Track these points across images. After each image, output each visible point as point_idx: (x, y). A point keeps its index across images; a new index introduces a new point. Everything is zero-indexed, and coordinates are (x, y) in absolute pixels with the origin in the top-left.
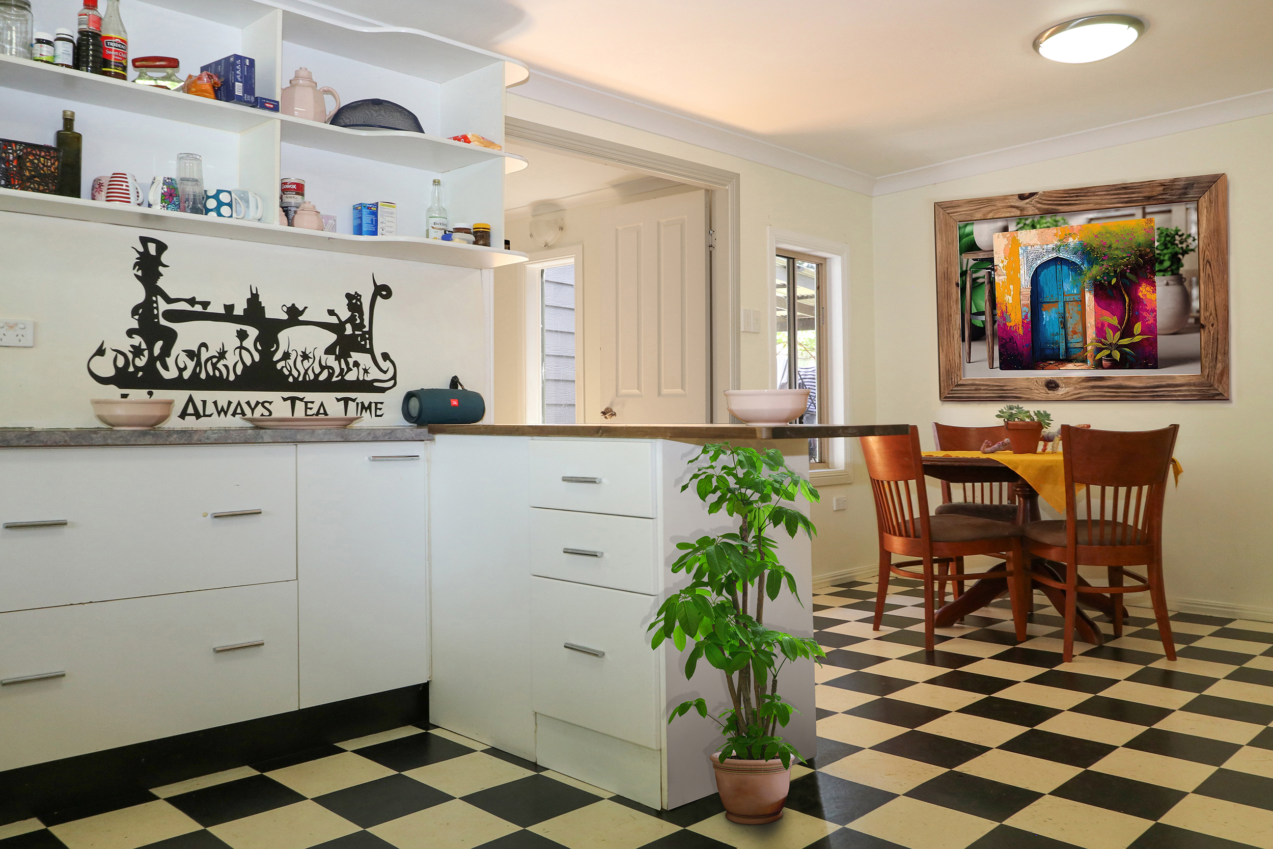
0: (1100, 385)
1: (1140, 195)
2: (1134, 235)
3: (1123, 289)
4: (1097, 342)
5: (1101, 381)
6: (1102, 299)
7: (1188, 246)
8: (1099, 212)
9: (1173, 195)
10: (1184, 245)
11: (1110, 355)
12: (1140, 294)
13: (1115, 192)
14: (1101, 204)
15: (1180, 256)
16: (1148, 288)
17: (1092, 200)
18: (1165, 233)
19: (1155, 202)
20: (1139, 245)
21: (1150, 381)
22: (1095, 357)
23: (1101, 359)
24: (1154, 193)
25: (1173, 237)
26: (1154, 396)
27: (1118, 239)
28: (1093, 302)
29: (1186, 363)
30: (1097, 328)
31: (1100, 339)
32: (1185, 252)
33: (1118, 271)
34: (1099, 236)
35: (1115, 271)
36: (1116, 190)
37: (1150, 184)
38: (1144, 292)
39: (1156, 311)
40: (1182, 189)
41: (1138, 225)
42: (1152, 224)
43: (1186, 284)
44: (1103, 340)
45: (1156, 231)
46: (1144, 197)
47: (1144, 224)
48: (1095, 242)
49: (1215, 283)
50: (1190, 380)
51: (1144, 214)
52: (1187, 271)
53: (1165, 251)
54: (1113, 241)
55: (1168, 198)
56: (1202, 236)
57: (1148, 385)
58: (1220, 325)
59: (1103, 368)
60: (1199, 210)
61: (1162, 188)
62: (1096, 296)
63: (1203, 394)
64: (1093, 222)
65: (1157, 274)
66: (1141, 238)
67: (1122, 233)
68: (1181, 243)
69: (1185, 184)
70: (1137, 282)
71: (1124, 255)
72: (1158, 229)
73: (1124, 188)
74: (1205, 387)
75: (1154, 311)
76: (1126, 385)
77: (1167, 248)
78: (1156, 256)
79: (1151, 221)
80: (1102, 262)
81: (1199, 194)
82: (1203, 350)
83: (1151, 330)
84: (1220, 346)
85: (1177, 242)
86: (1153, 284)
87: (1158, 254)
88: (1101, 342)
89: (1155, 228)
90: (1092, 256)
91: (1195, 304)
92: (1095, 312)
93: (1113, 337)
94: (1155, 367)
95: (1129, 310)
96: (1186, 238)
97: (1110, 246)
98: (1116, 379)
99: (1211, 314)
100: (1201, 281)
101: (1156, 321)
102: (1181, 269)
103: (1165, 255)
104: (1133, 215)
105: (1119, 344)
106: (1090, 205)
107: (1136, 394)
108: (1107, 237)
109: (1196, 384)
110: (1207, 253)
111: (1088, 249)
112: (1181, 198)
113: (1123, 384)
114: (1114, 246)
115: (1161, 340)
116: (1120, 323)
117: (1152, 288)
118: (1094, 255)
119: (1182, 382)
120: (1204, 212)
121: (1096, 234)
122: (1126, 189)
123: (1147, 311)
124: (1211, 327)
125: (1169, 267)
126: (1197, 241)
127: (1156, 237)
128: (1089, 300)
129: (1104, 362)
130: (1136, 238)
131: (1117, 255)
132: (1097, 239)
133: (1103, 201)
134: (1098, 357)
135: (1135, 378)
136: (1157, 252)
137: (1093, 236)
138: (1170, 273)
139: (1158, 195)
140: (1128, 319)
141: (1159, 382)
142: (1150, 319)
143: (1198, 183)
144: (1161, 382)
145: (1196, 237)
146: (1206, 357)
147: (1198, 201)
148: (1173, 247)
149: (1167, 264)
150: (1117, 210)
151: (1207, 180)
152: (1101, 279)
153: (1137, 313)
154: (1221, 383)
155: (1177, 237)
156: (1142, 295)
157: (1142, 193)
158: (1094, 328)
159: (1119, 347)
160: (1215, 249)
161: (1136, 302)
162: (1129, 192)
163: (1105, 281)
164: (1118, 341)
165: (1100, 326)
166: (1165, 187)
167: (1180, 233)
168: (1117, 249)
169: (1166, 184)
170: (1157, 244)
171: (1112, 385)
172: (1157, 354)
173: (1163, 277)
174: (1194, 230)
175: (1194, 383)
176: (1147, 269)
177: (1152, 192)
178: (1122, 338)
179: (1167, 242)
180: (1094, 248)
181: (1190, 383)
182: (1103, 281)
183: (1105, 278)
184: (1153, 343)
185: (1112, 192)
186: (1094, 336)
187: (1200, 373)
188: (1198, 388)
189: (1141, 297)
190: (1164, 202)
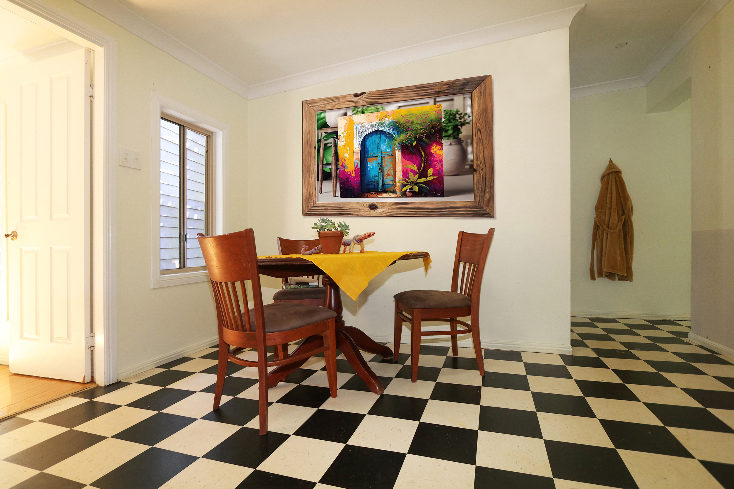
0: (405, 207)
1: (433, 91)
2: (428, 115)
3: (420, 148)
4: (403, 181)
5: (405, 204)
6: (406, 154)
7: (465, 120)
8: (405, 102)
9: (455, 90)
10: (462, 120)
11: (411, 189)
12: (432, 151)
13: (416, 90)
14: (407, 97)
15: (460, 127)
16: (437, 147)
17: (400, 95)
18: (449, 113)
19: (442, 95)
20: (432, 121)
21: (439, 205)
22: (402, 190)
23: (405, 191)
24: (442, 89)
25: (455, 116)
26: (441, 214)
27: (418, 118)
28: (401, 156)
29: (464, 193)
30: (403, 172)
31: (405, 179)
32: (463, 124)
33: (417, 137)
34: (405, 116)
35: (415, 138)
36: (417, 88)
37: (439, 84)
38: (435, 150)
39: (443, 161)
40: (461, 86)
41: (431, 109)
42: (441, 108)
43: (464, 144)
44: (407, 179)
45: (443, 112)
46: (435, 92)
47: (435, 108)
48: (403, 120)
49: (484, 143)
50: (466, 204)
51: (435, 102)
52: (464, 136)
53: (449, 124)
54: (414, 119)
55: (451, 92)
56: (474, 114)
57: (437, 207)
58: (488, 170)
59: (407, 197)
60: (473, 98)
61: (447, 86)
62: (402, 153)
63: (475, 214)
64: (401, 108)
65: (444, 138)
66: (433, 116)
67: (420, 114)
68: (460, 118)
69: (463, 83)
70: (430, 143)
71: (422, 128)
72: (445, 111)
73: (422, 87)
74: (477, 209)
75: (442, 161)
76: (422, 207)
77: (450, 122)
78: (443, 127)
79: (440, 106)
80: (407, 132)
81: (473, 88)
82: (475, 185)
83: (439, 173)
84: (487, 183)
85: (457, 118)
86: (441, 145)
87: (444, 126)
88: (406, 181)
89: (443, 110)
90: (400, 128)
91: (470, 157)
92: (402, 162)
93: (413, 178)
94: (442, 196)
95: (425, 161)
96: (463, 116)
97: (412, 122)
98: (415, 203)
99: (481, 163)
100: (474, 142)
101: (443, 167)
102: (460, 135)
103: (449, 126)
104: (427, 103)
105: (418, 182)
106: (399, 98)
107: (429, 213)
108: (410, 117)
109: (471, 207)
110: (478, 124)
111: (398, 124)
112: (460, 91)
113: (420, 207)
114: (415, 122)
115: (445, 179)
116: (419, 169)
117: (440, 147)
118: (402, 128)
119: (461, 205)
120: (476, 99)
121: (403, 116)
122: (423, 88)
123: (437, 161)
124: (481, 171)
125: (452, 134)
126: (471, 118)
127: (443, 116)
128: (398, 155)
129: (407, 193)
130: (430, 117)
131: (416, 127)
132: (404, 118)
133: (408, 96)
134: (404, 189)
135: (428, 203)
136: (444, 125)
137: (401, 117)
138: (452, 137)
139: (445, 90)
140: (424, 166)
141: (444, 205)
142: (438, 166)
143: (472, 82)
144: (446, 205)
145: (471, 115)
146: (478, 189)
147: (472, 93)
148: (454, 121)
149: (450, 132)
150: (417, 101)
151: (478, 80)
152: (406, 142)
153: (430, 163)
154: (488, 206)
155: (457, 115)
156: (434, 151)
157: (433, 89)
158: (401, 172)
159: (417, 184)
160: (484, 122)
161: (429, 156)
162: (425, 89)
163: (409, 143)
164: (417, 180)
165: (405, 171)
166: (449, 85)
167: (459, 113)
168: (417, 124)
169: (450, 83)
170: (443, 120)
171: (413, 207)
172: (443, 188)
173: (448, 140)
174: (469, 111)
175: (469, 206)
176: (437, 135)
177: (441, 88)
178: (419, 178)
179: (450, 119)
180: (402, 123)
181: (466, 206)
182: (407, 144)
183: (409, 142)
184: (441, 181)
185: (414, 90)
186: (401, 177)
187: (473, 200)
188: (472, 210)
189: (433, 152)
190: (448, 94)
